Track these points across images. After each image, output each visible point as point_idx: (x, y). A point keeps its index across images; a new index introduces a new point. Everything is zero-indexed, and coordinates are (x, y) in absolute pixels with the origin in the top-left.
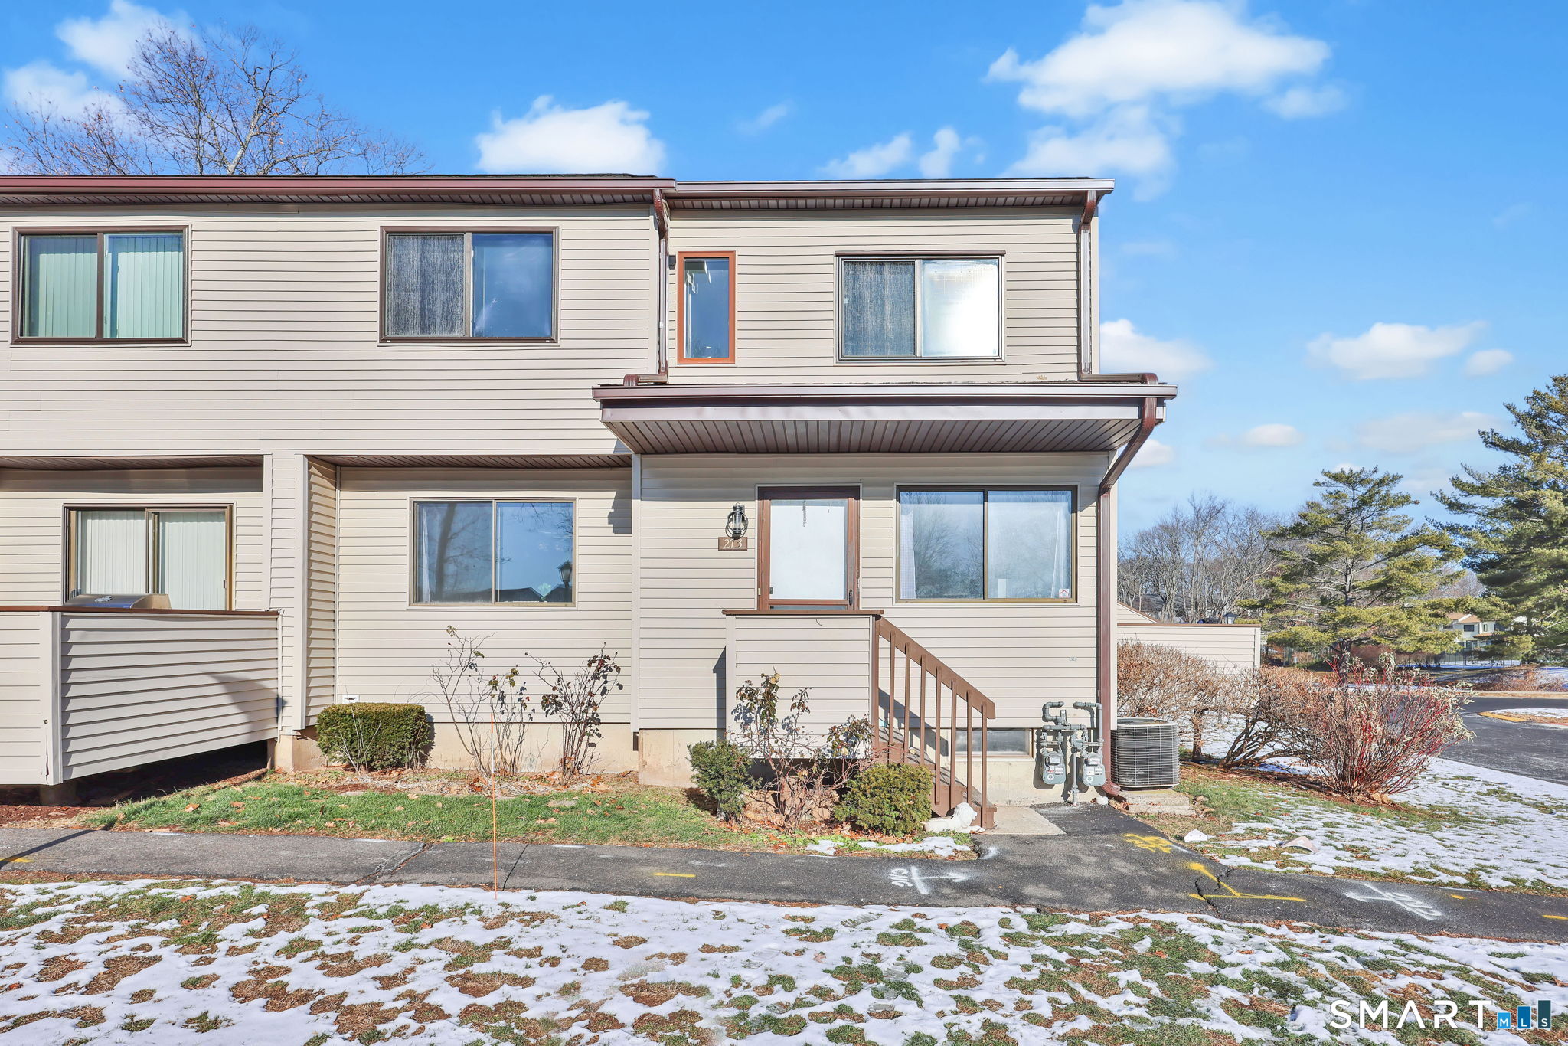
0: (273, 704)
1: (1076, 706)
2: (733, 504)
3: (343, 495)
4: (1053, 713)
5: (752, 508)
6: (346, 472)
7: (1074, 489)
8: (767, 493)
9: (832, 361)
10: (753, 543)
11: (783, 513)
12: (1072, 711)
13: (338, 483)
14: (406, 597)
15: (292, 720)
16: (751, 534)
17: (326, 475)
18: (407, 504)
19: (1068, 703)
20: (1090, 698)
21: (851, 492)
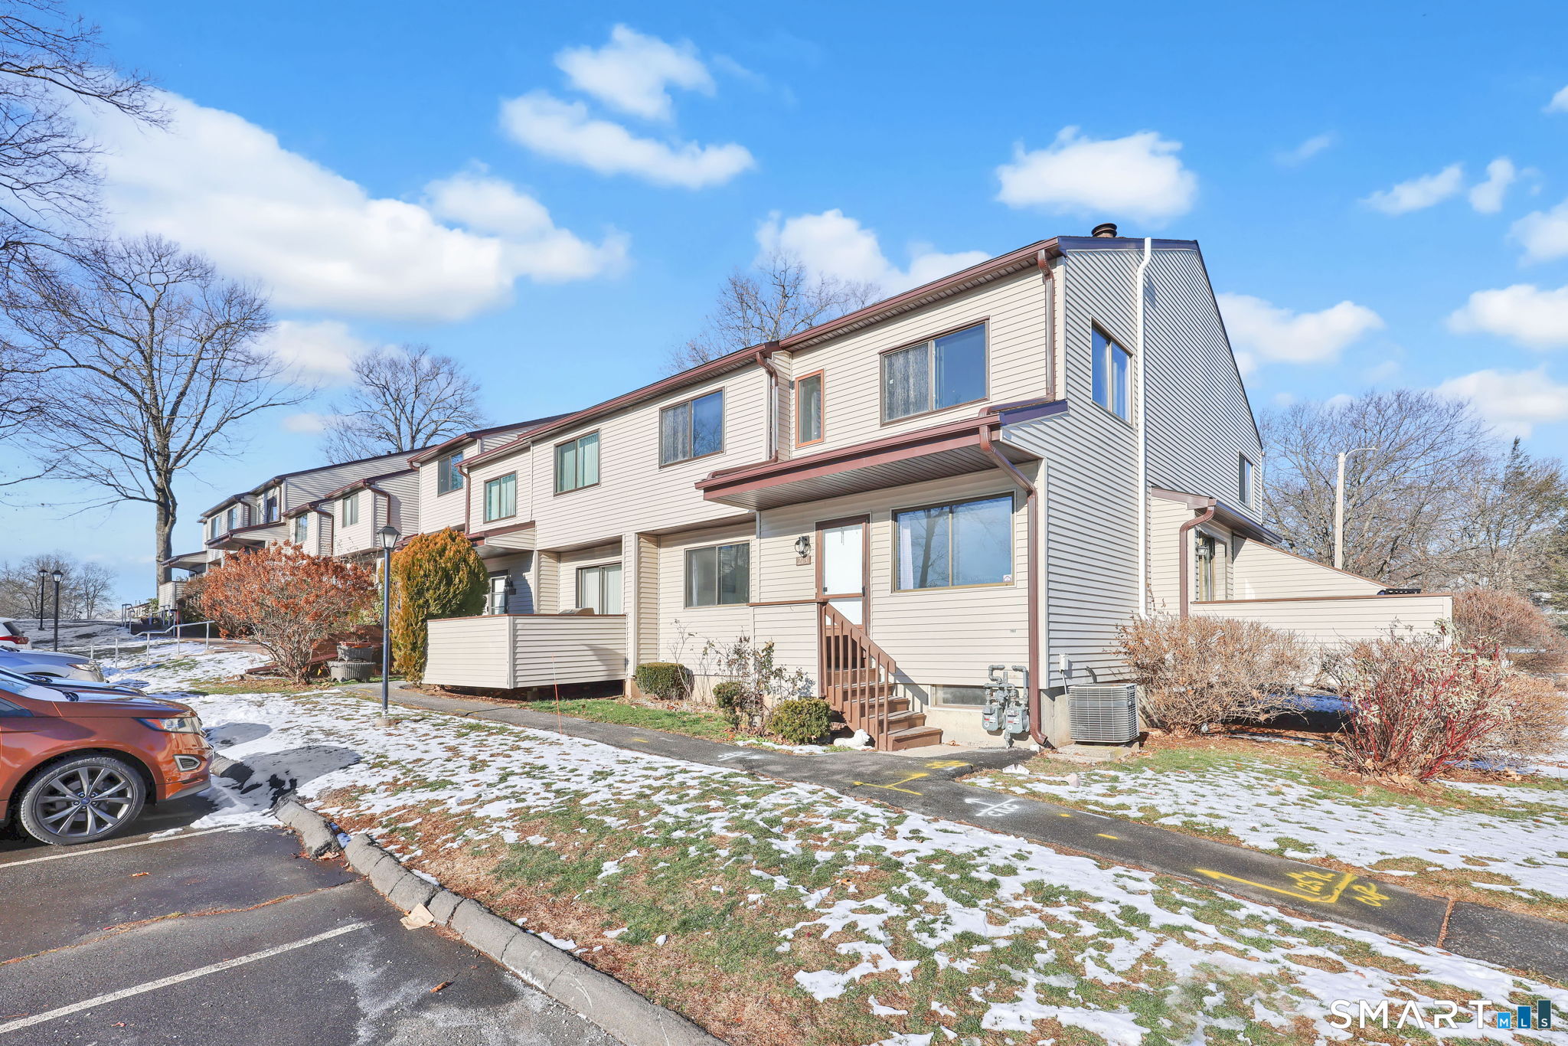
0: (623, 662)
1: (1016, 670)
2: (800, 535)
3: (662, 550)
4: (997, 674)
5: (812, 535)
6: (662, 538)
7: (1011, 494)
8: (822, 526)
9: (878, 427)
10: (813, 559)
11: (832, 537)
12: (1012, 673)
13: (659, 545)
14: (682, 604)
15: (631, 670)
16: (812, 552)
17: (650, 541)
18: (682, 553)
19: (1008, 667)
20: (1024, 662)
21: (865, 519)
